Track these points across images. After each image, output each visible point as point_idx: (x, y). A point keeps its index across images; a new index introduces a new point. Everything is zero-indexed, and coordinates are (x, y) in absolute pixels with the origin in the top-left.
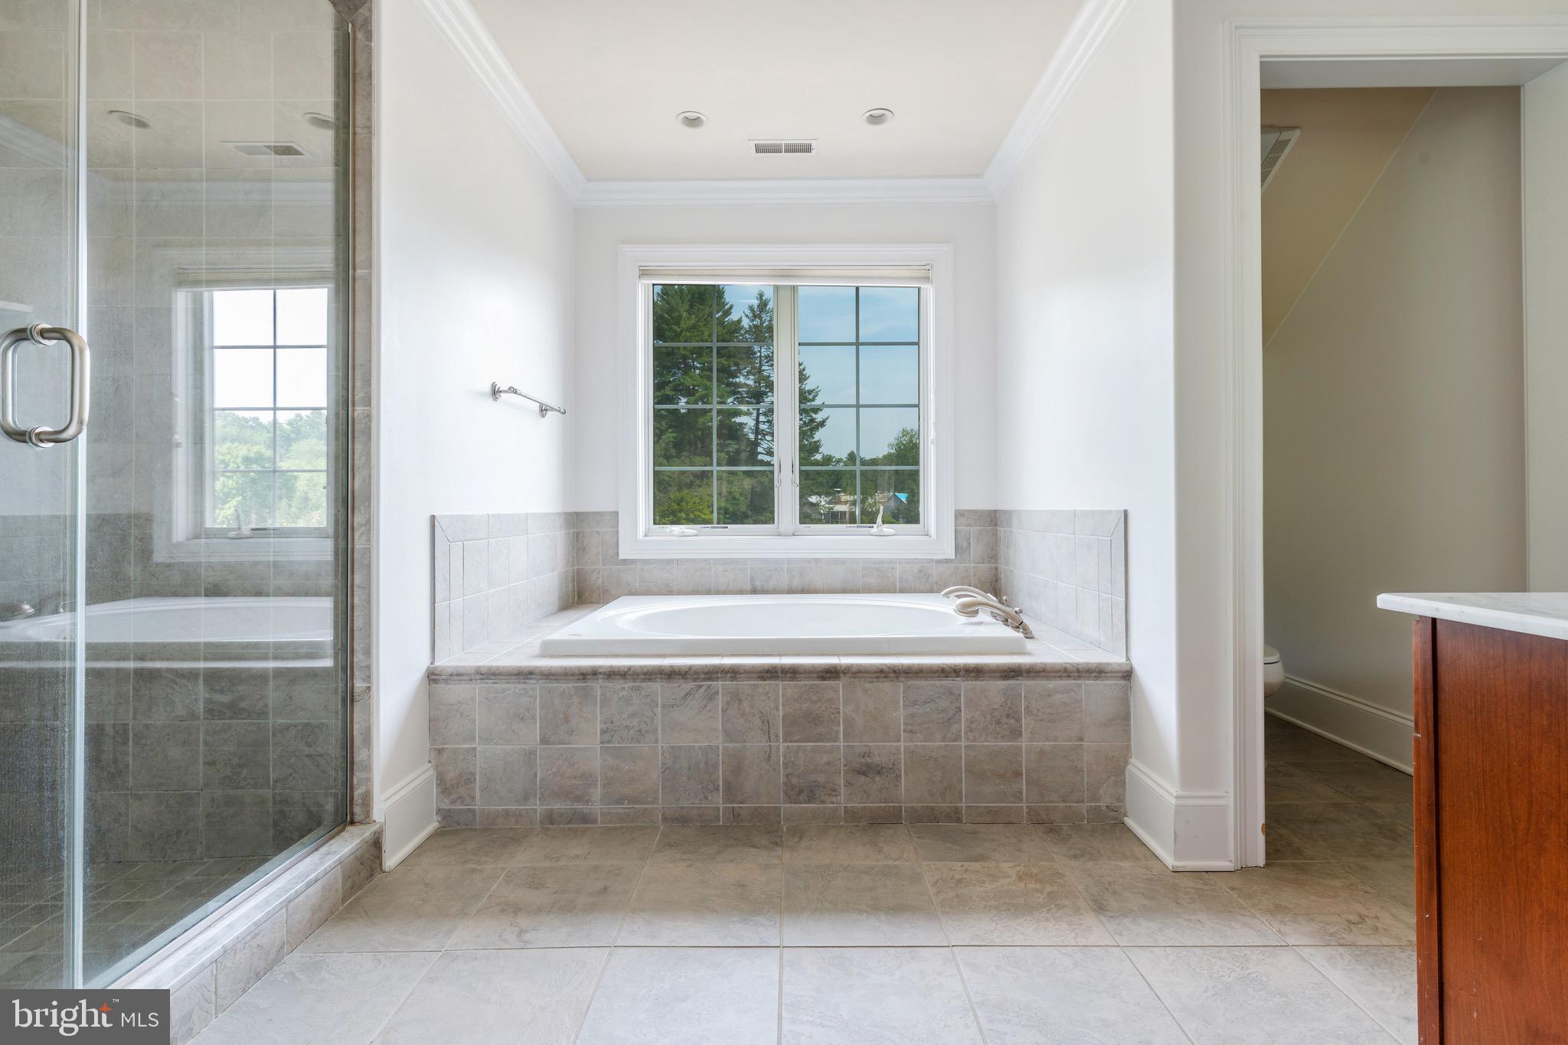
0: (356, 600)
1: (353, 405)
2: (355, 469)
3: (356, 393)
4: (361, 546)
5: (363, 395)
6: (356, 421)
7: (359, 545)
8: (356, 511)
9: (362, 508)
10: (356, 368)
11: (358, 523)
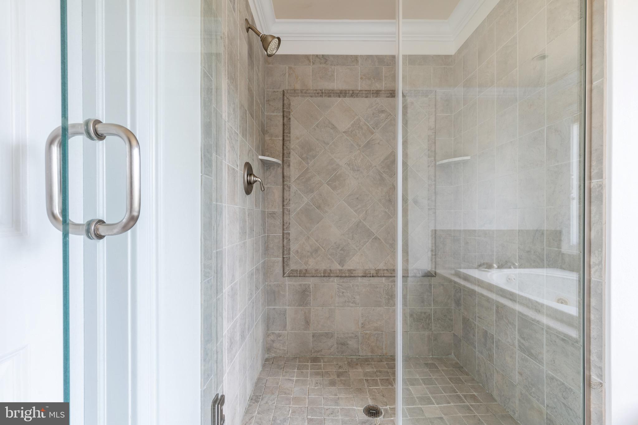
0: (592, 317)
1: (590, 179)
2: (592, 224)
3: (592, 170)
4: (596, 280)
5: (597, 171)
6: (592, 190)
7: (594, 278)
8: (592, 254)
9: (596, 252)
10: (592, 152)
11: (593, 262)
